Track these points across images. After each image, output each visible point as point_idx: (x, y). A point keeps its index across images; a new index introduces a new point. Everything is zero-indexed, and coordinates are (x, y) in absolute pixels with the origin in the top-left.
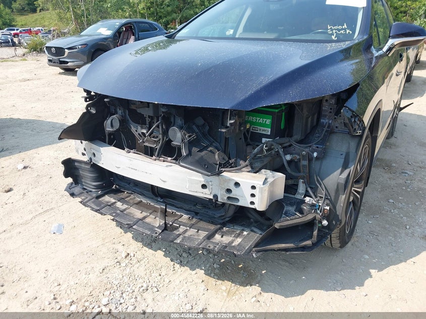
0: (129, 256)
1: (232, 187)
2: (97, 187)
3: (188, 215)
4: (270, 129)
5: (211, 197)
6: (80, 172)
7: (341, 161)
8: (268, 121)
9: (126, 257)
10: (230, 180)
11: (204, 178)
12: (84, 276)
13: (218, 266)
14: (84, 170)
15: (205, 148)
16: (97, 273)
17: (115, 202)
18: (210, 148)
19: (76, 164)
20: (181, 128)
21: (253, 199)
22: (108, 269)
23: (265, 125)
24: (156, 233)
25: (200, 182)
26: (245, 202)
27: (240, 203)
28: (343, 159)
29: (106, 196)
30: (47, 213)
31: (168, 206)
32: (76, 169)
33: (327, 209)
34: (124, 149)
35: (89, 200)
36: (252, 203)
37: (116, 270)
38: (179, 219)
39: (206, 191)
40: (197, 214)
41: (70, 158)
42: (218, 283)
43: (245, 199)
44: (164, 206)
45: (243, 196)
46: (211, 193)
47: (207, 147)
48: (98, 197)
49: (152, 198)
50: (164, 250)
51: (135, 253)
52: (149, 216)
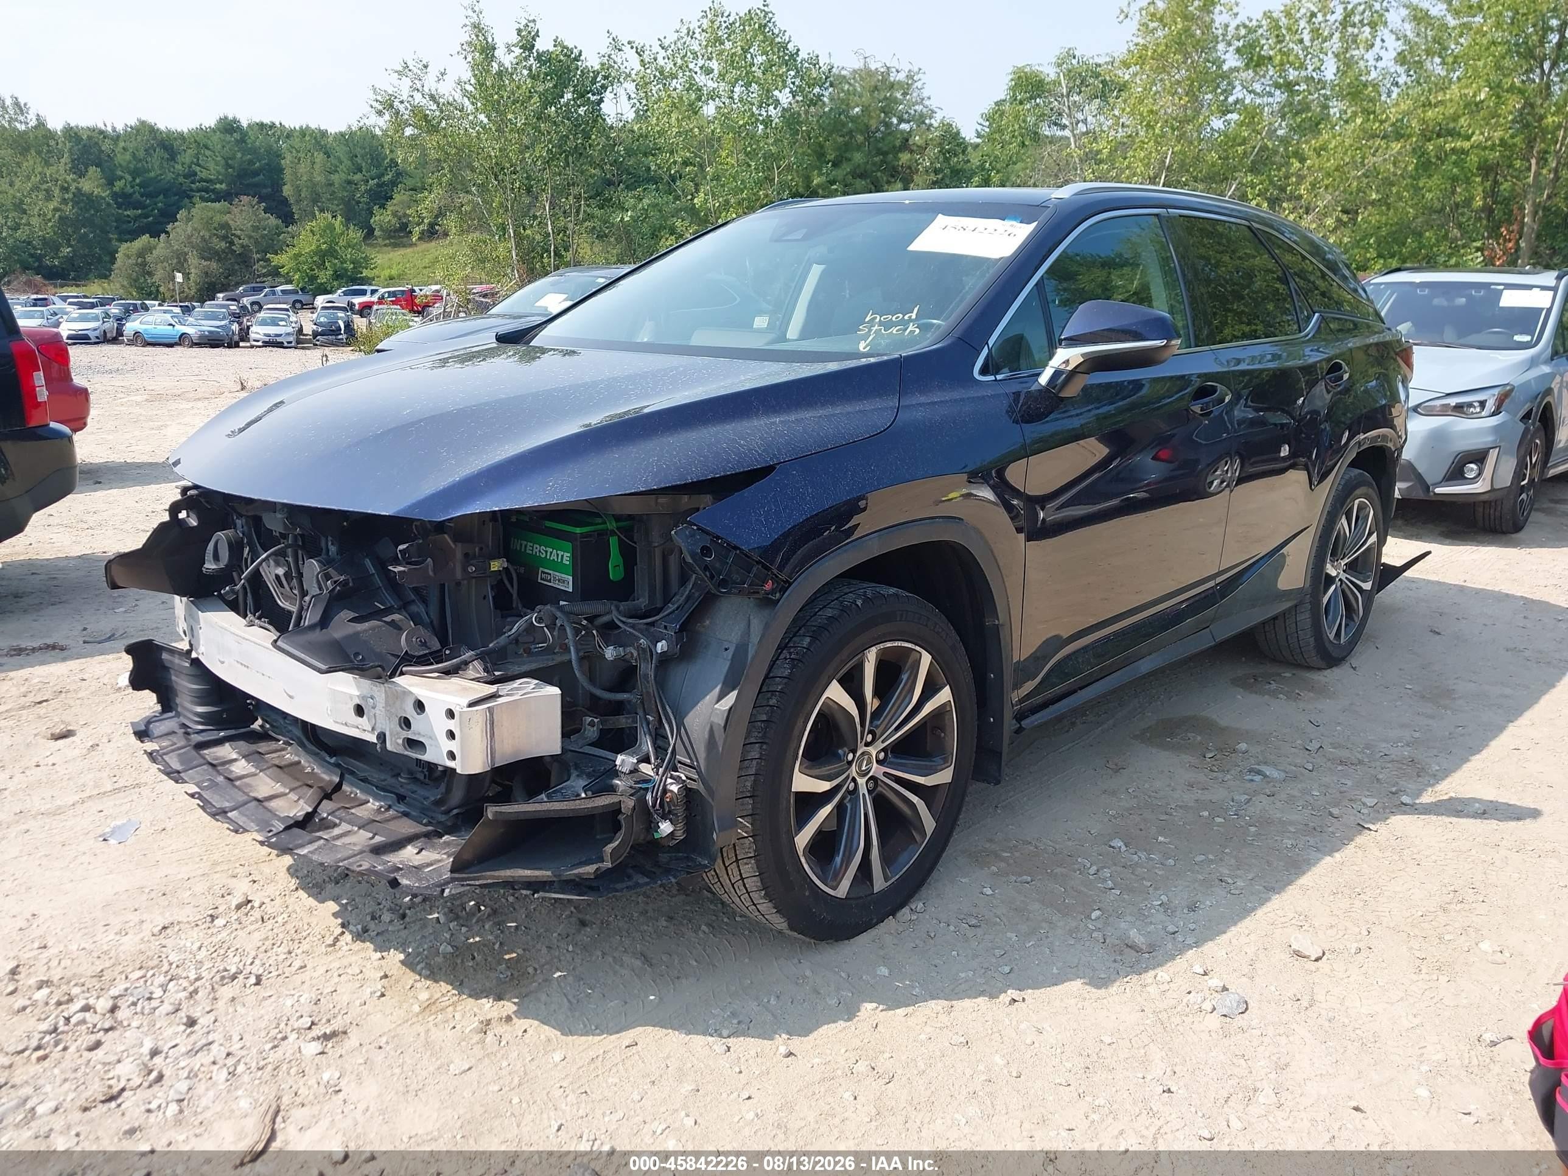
0: (249, 906)
1: (410, 712)
2: (207, 719)
3: (379, 800)
4: (571, 578)
5: (372, 738)
6: (173, 678)
7: (723, 666)
8: (566, 558)
9: (239, 907)
10: (407, 693)
11: (358, 687)
12: (112, 937)
13: (449, 949)
14: (179, 673)
15: (377, 614)
16: (147, 934)
17: (235, 760)
18: (396, 617)
19: (165, 656)
20: (327, 563)
21: (453, 746)
22: (176, 928)
23: (557, 566)
24: (270, 831)
25: (351, 697)
26: (437, 753)
27: (428, 757)
28: (728, 663)
29: (227, 744)
30: (122, 794)
31: (347, 776)
32: (165, 669)
33: (672, 791)
34: (245, 616)
35: (173, 751)
36: (452, 755)
37: (194, 933)
38: (353, 807)
39: (363, 722)
40: (401, 798)
41: (151, 641)
42: (418, 985)
43: (438, 746)
44: (336, 774)
45: (433, 738)
46: (373, 729)
47: (388, 611)
48: (200, 746)
49: (316, 754)
50: (344, 901)
51: (267, 900)
52: (286, 794)
